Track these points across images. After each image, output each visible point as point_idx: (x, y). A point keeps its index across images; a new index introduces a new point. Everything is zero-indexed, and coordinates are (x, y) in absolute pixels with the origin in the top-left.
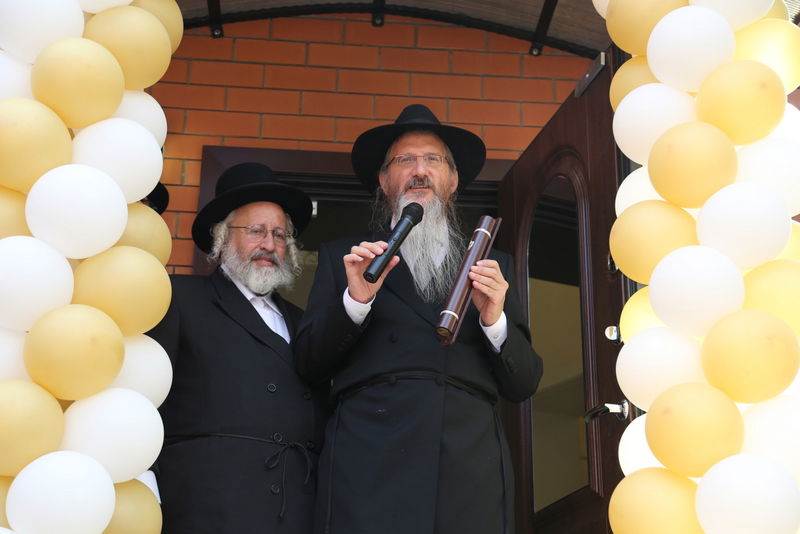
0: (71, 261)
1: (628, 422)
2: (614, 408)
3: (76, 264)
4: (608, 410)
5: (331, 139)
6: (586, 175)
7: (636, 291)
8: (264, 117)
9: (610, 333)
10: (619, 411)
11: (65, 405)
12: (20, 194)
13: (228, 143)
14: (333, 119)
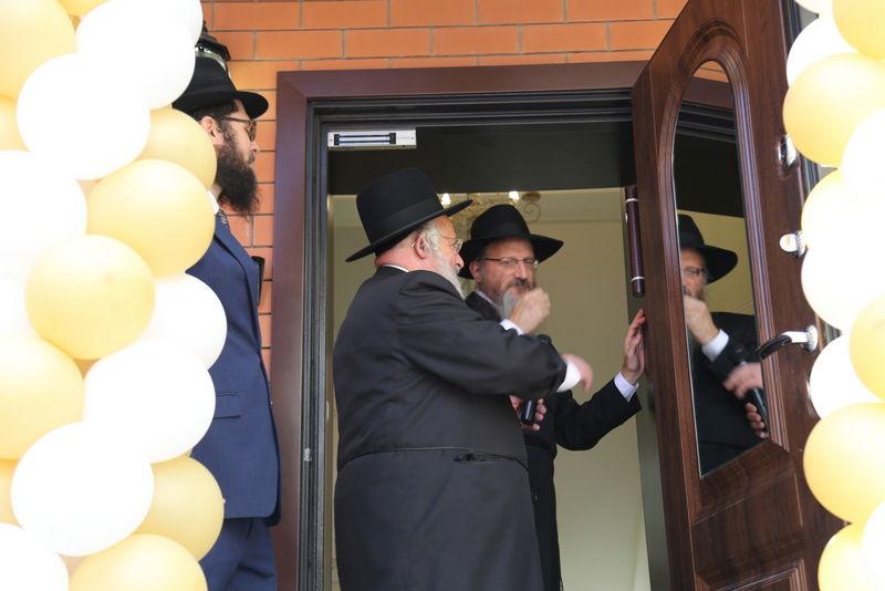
0: (81, 182)
1: (818, 352)
2: (797, 337)
3: (89, 186)
4: (789, 340)
5: (427, 54)
6: (742, 53)
7: (818, 181)
8: (346, 32)
9: (788, 243)
10: (805, 340)
11: (84, 366)
12: (11, 100)
13: (306, 67)
14: (428, 30)
